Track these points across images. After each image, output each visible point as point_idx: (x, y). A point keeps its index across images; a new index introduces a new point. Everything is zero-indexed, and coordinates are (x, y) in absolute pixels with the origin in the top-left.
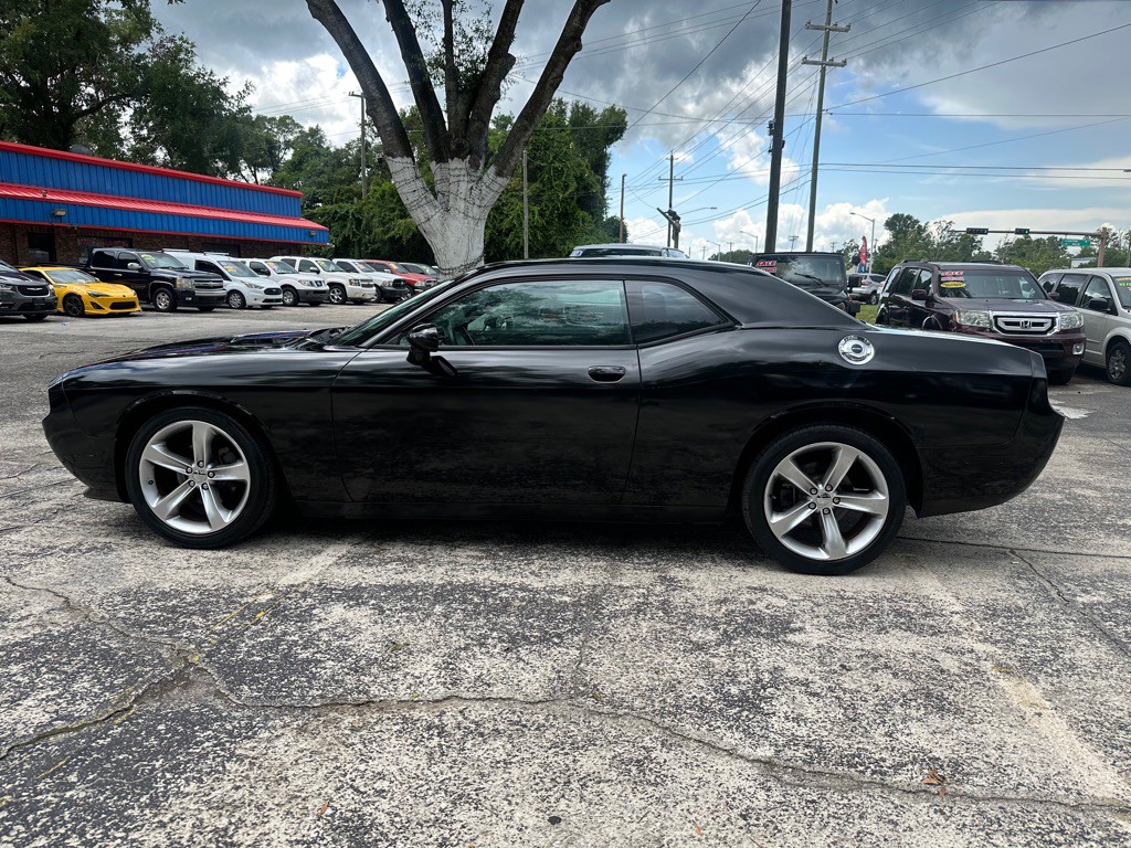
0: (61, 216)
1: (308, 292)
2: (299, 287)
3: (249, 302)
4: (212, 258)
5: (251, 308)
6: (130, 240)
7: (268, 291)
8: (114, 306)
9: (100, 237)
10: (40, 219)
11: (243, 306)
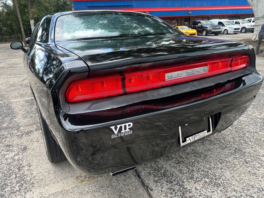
0: (190, 14)
1: (249, 29)
2: (247, 27)
3: (229, 33)
4: (222, 21)
5: (229, 34)
6: (204, 18)
7: (235, 29)
8: (190, 35)
9: (201, 18)
10: (186, 15)
11: (227, 34)
